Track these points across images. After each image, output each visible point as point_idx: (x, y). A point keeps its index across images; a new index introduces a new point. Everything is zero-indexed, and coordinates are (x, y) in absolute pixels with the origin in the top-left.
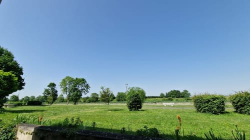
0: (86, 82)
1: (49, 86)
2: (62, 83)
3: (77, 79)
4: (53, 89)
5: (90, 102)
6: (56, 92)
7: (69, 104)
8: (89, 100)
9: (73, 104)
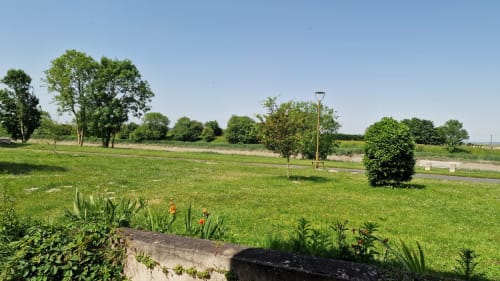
0: (136, 74)
1: (7, 81)
2: (53, 72)
3: (105, 62)
4: (23, 93)
5: (141, 139)
6: (35, 101)
7: (85, 144)
8: (139, 134)
9: (101, 144)
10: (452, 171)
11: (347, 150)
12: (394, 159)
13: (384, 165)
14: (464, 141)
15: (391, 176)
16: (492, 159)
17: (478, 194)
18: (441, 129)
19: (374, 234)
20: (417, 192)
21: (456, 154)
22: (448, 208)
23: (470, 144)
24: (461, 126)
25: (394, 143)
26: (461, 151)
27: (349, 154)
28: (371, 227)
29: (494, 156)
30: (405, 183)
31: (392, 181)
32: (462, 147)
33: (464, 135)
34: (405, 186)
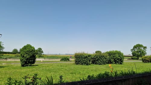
10: (42, 61)
11: (5, 57)
12: (31, 57)
13: (27, 59)
14: (42, 54)
15: (29, 62)
16: (49, 58)
17: (51, 65)
18: (37, 50)
19: (37, 77)
20: (37, 67)
21: (40, 57)
22: (47, 69)
23: (43, 54)
24: (42, 49)
25: (31, 52)
26: (41, 56)
27: (6, 59)
28: (36, 75)
29: (49, 57)
30: (33, 65)
31: (30, 64)
32: (41, 55)
33: (42, 52)
34: (33, 66)
